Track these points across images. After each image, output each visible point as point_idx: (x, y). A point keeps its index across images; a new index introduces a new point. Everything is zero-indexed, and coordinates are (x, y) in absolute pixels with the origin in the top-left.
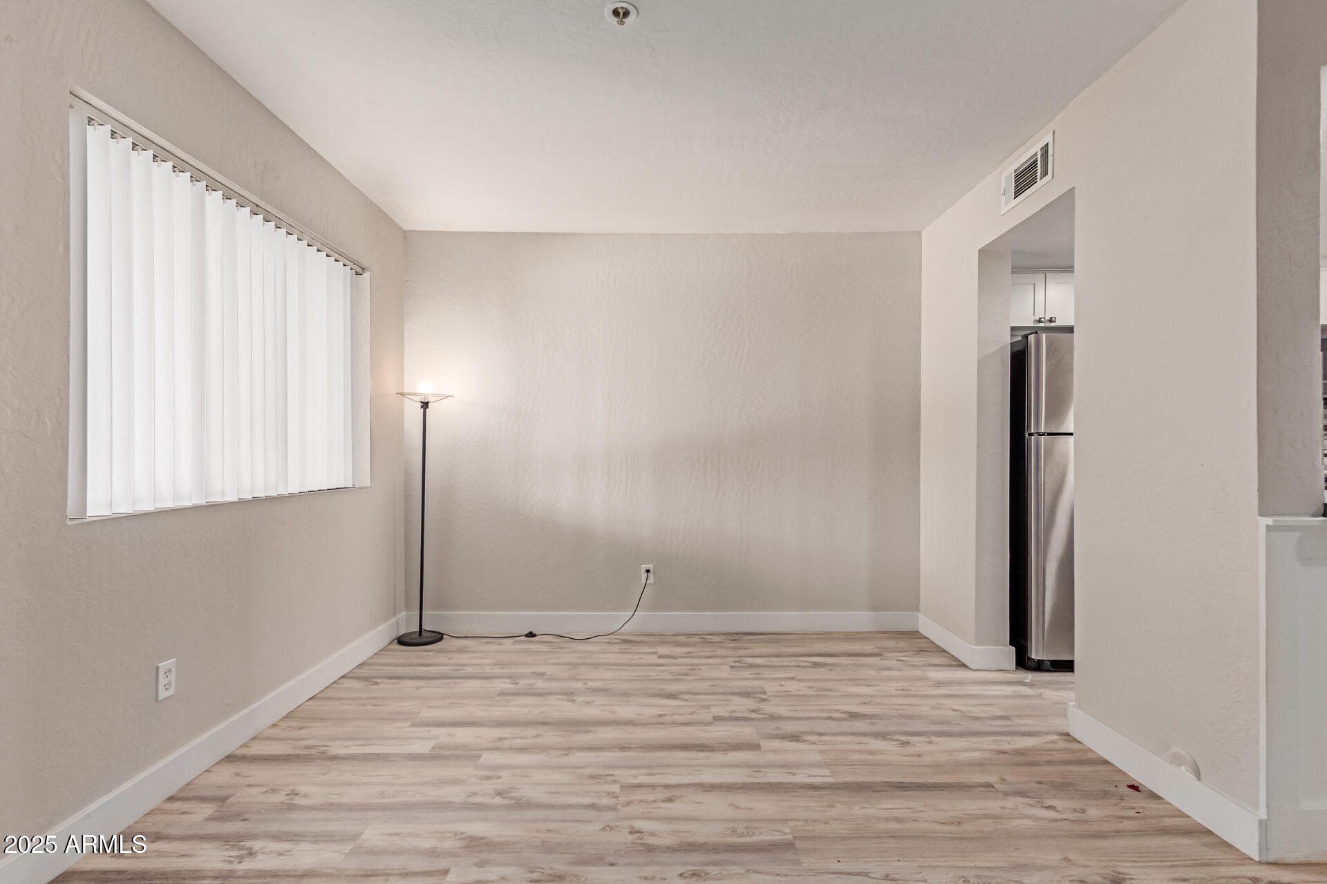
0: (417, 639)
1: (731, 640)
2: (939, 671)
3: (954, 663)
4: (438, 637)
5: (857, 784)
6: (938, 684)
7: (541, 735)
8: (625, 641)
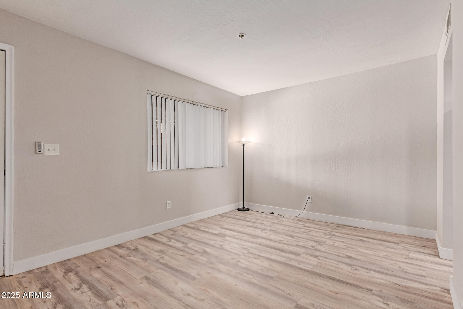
0: (242, 209)
1: (337, 226)
4: (248, 210)
7: (244, 237)
8: (299, 220)
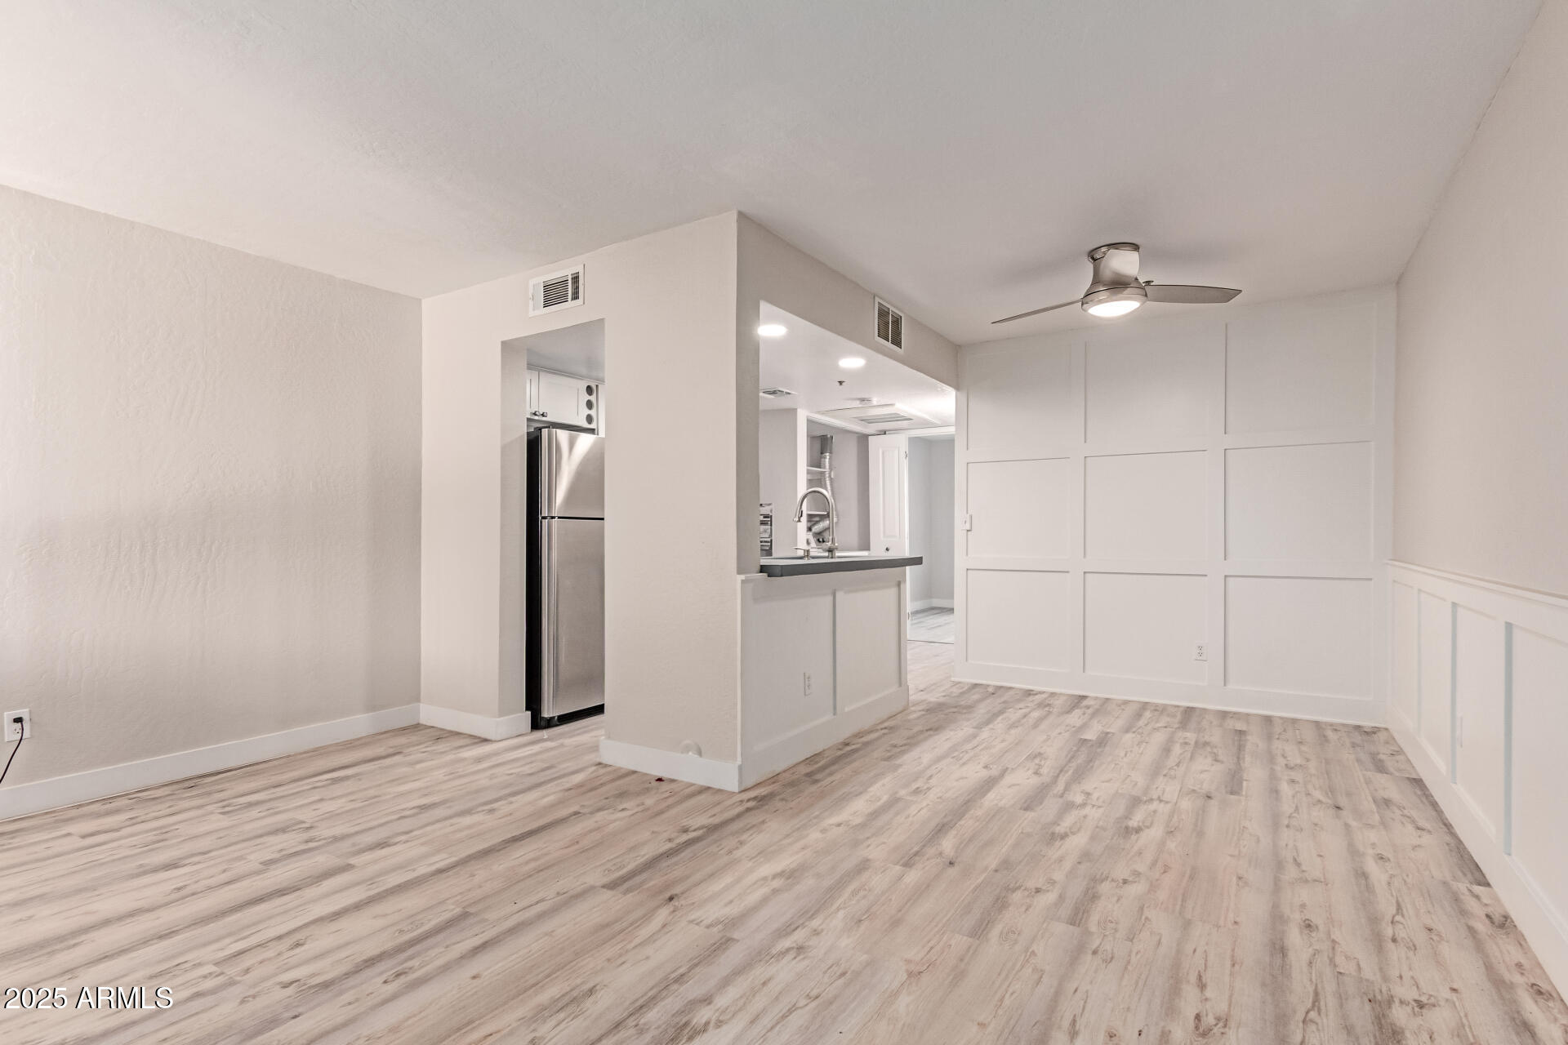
2: (470, 750)
3: (476, 741)
5: (479, 852)
6: (479, 760)
